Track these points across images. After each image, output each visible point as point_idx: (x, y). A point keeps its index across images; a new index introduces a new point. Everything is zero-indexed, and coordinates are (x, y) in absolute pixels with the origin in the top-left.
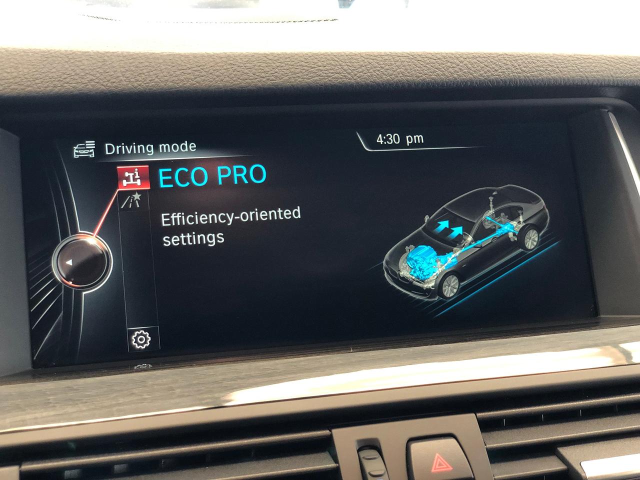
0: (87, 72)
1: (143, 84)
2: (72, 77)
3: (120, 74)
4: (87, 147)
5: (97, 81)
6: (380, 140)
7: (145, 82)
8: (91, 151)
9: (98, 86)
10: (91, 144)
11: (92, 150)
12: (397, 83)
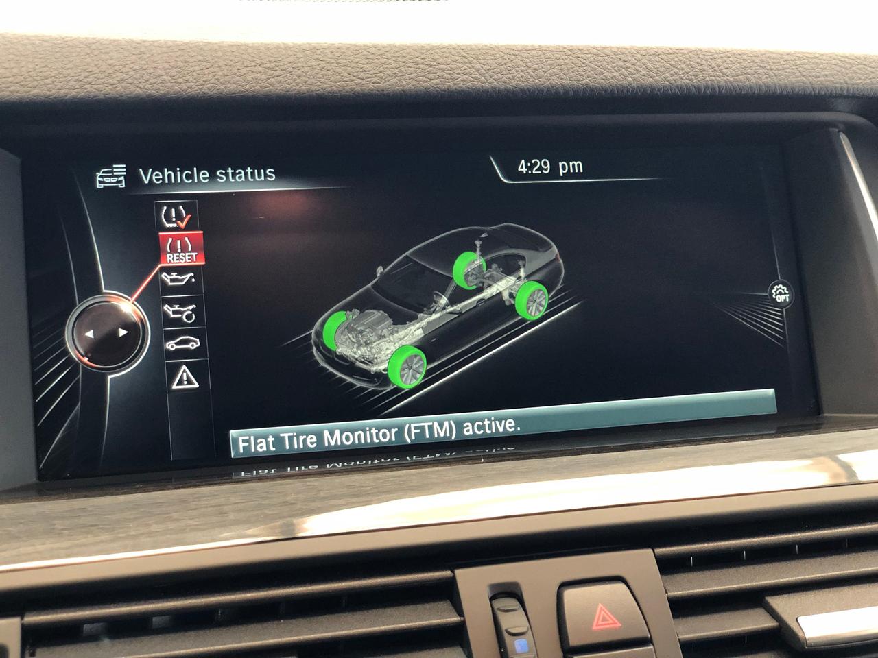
0: (116, 68)
1: (194, 86)
2: (96, 75)
3: (161, 72)
4: (115, 174)
5: (130, 81)
6: (522, 167)
7: (198, 84)
8: (120, 179)
9: (132, 88)
10: (120, 169)
11: (122, 178)
12: (549, 88)
